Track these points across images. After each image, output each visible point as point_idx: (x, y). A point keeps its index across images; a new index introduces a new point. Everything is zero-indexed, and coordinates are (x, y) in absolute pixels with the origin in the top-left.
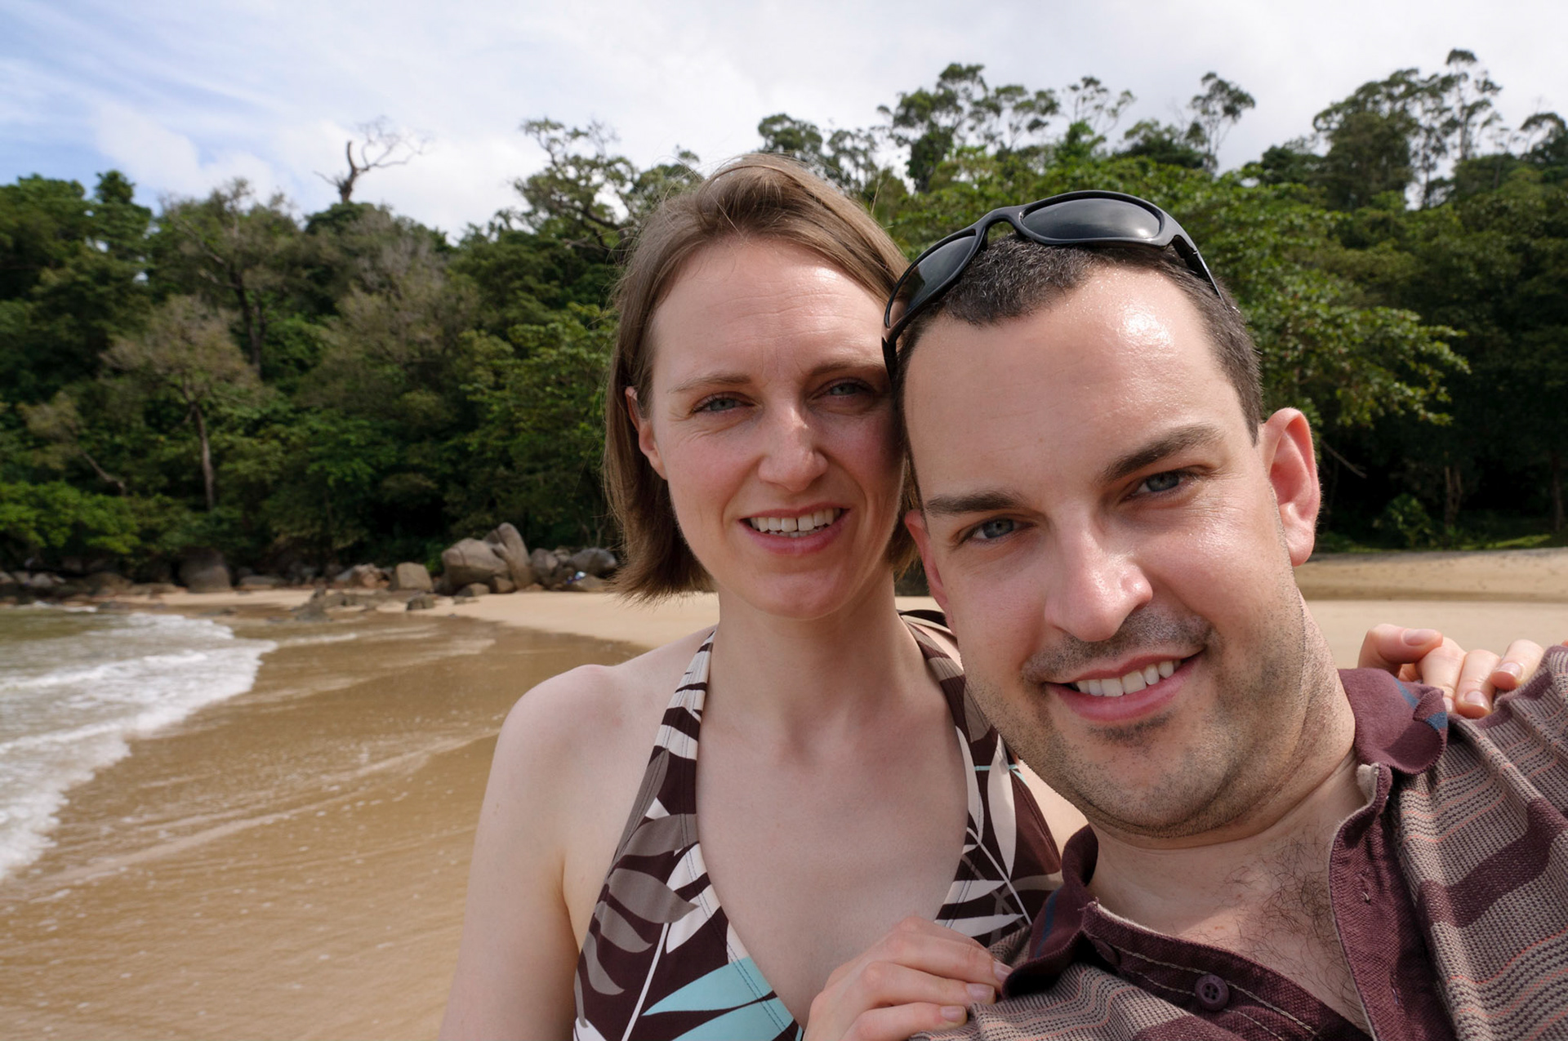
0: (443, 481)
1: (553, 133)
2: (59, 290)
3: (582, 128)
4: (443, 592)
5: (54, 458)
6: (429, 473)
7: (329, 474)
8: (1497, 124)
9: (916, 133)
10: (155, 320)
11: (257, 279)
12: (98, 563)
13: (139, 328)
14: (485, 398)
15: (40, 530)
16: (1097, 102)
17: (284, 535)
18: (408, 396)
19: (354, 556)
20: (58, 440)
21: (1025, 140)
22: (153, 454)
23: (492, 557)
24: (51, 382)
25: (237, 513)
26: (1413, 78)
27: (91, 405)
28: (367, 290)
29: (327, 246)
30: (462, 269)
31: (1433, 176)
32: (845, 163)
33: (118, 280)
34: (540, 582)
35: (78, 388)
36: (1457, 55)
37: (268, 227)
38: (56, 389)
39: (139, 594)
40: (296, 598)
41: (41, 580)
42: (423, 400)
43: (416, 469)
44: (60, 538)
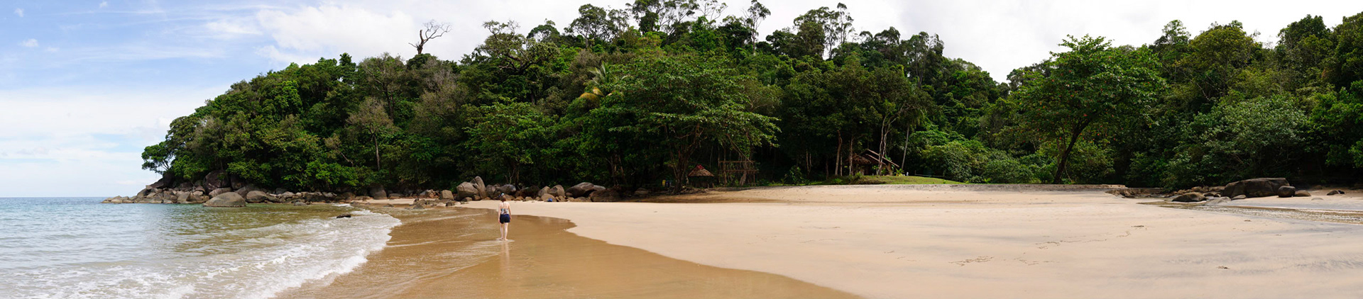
0: (456, 159)
1: (495, 26)
2: (332, 99)
3: (506, 24)
4: (457, 200)
5: (333, 155)
6: (451, 157)
7: (417, 157)
8: (854, 32)
9: (642, 15)
10: (361, 107)
11: (392, 88)
12: (345, 189)
13: (357, 110)
14: (470, 132)
15: (331, 179)
16: (713, 6)
17: (403, 179)
18: (443, 129)
19: (426, 186)
20: (334, 149)
21: (685, 19)
22: (361, 152)
23: (473, 188)
24: (331, 130)
25: (387, 172)
26: (827, 11)
27: (343, 136)
28: (429, 90)
29: (415, 73)
30: (462, 80)
31: (833, 47)
32: (615, 23)
33: (350, 93)
34: (489, 197)
35: (338, 131)
36: (841, 5)
37: (395, 69)
38: (333, 132)
39: (359, 199)
40: (411, 201)
41: (330, 194)
42: (449, 130)
43: (447, 155)
44: (336, 181)
